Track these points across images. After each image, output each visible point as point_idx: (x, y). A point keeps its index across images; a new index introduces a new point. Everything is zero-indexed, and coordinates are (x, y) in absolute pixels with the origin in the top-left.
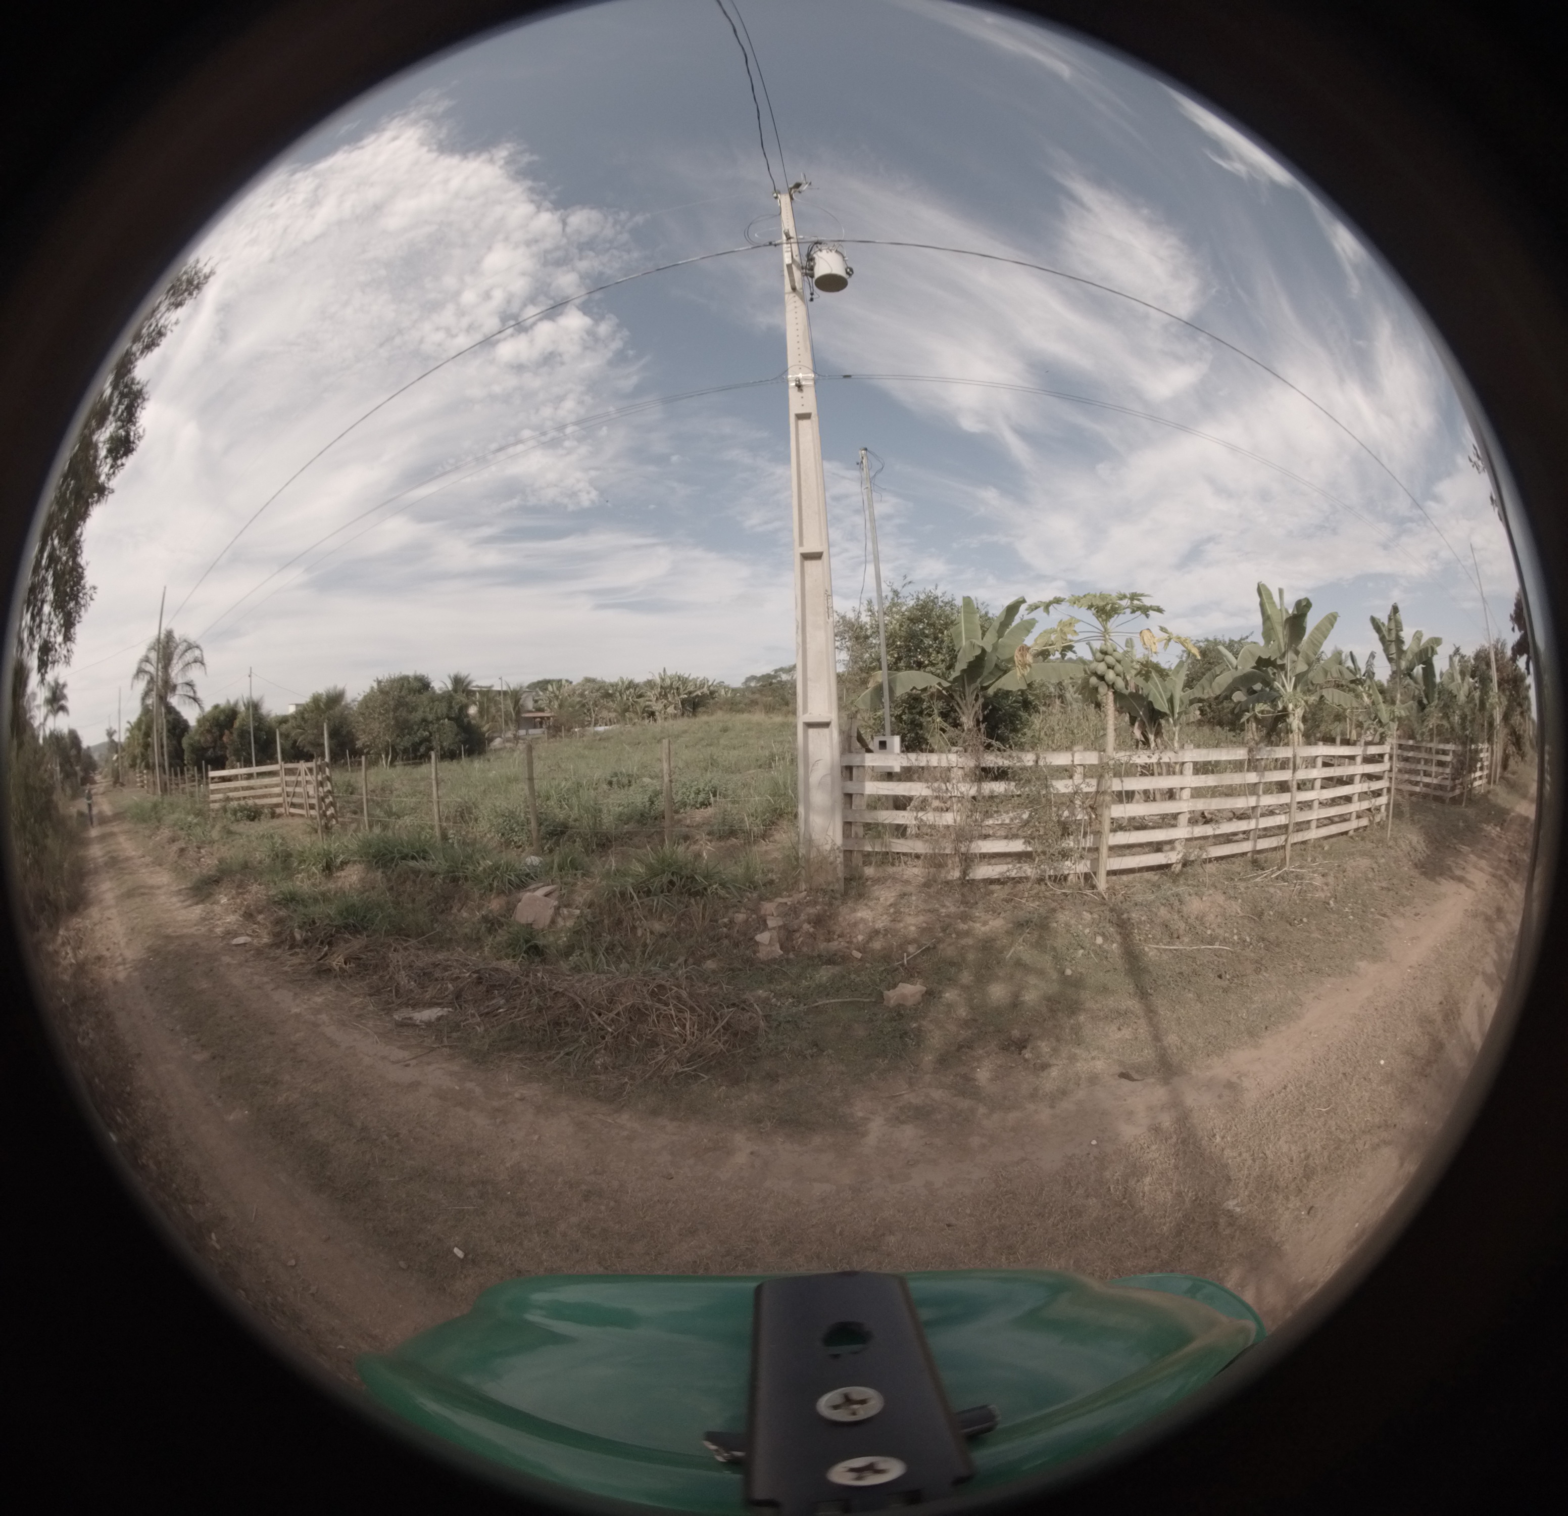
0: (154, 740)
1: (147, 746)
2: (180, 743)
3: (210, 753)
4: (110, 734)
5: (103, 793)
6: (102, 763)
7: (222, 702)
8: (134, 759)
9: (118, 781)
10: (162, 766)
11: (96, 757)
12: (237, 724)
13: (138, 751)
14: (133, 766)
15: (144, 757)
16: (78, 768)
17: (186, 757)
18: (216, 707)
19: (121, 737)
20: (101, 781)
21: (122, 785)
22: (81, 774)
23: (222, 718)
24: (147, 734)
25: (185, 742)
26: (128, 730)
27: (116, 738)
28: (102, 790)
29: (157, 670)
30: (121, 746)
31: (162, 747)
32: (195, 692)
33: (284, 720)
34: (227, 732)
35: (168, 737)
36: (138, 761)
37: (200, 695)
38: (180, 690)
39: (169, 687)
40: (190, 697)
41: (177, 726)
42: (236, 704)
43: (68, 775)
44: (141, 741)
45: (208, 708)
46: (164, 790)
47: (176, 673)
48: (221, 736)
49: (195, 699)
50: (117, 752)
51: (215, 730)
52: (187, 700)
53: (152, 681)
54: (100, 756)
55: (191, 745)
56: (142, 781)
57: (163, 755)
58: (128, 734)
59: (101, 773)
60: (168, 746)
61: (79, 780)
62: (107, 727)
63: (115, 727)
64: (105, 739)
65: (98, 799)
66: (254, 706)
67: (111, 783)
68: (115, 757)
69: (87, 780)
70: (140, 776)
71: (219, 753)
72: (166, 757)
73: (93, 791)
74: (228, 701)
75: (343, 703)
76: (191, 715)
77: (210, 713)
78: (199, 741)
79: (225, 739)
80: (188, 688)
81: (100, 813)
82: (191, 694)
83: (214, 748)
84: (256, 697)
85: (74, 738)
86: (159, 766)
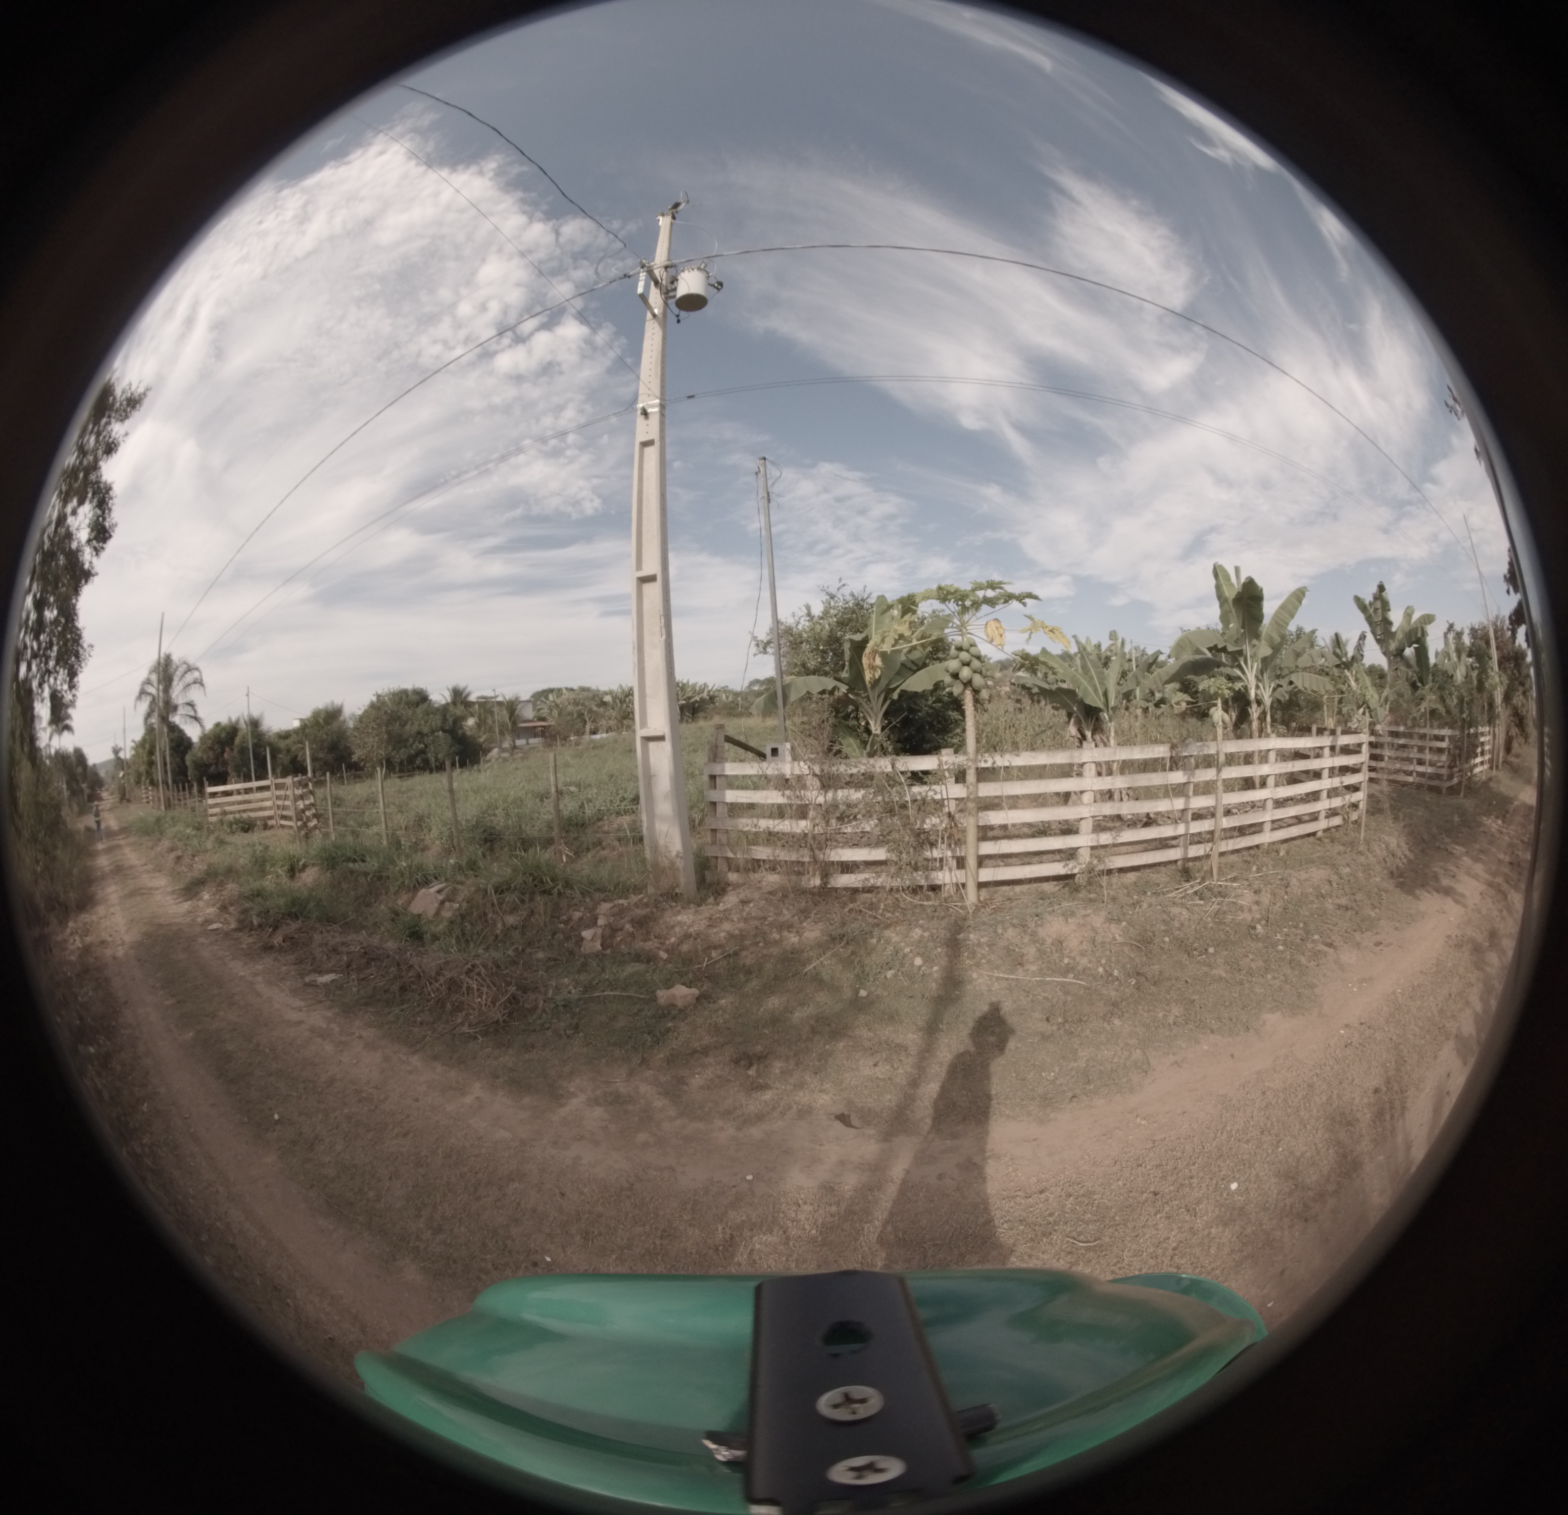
0: (158, 757)
1: (151, 763)
2: (183, 761)
3: (212, 769)
4: (116, 751)
5: (110, 810)
6: (109, 781)
7: (224, 720)
8: (139, 775)
9: (124, 797)
10: (165, 782)
11: (102, 774)
12: (237, 741)
13: (143, 768)
14: (138, 782)
15: (149, 773)
16: (84, 786)
17: (190, 773)
18: (218, 725)
19: (127, 754)
20: (108, 798)
21: (129, 801)
22: (87, 791)
23: (223, 735)
24: (151, 753)
25: (188, 759)
26: (133, 748)
27: (122, 755)
28: (108, 806)
29: (158, 690)
30: (127, 763)
31: (165, 764)
32: (195, 711)
33: (285, 736)
34: (227, 749)
35: (171, 755)
36: (143, 778)
37: (200, 714)
38: (181, 711)
39: (169, 707)
40: (191, 717)
41: (181, 743)
42: (238, 721)
43: (75, 792)
44: (145, 759)
45: (209, 726)
46: (169, 805)
47: (177, 694)
48: (223, 752)
49: (196, 719)
50: (123, 769)
51: (216, 747)
52: (189, 720)
53: (154, 702)
54: (107, 773)
55: (194, 762)
56: (147, 798)
57: (166, 772)
58: (133, 752)
59: (107, 790)
60: (171, 763)
61: (86, 798)
62: (113, 745)
63: (121, 745)
64: (111, 756)
65: (105, 815)
66: (255, 724)
67: (118, 800)
68: (121, 774)
69: (93, 797)
70: (145, 792)
71: (221, 769)
72: (169, 774)
73: (100, 808)
74: (230, 719)
75: (342, 718)
76: (193, 733)
77: (211, 731)
78: (202, 759)
79: (226, 756)
80: (189, 708)
81: (107, 828)
82: (192, 713)
83: (216, 764)
84: (255, 714)
85: (80, 756)
86: (163, 783)
